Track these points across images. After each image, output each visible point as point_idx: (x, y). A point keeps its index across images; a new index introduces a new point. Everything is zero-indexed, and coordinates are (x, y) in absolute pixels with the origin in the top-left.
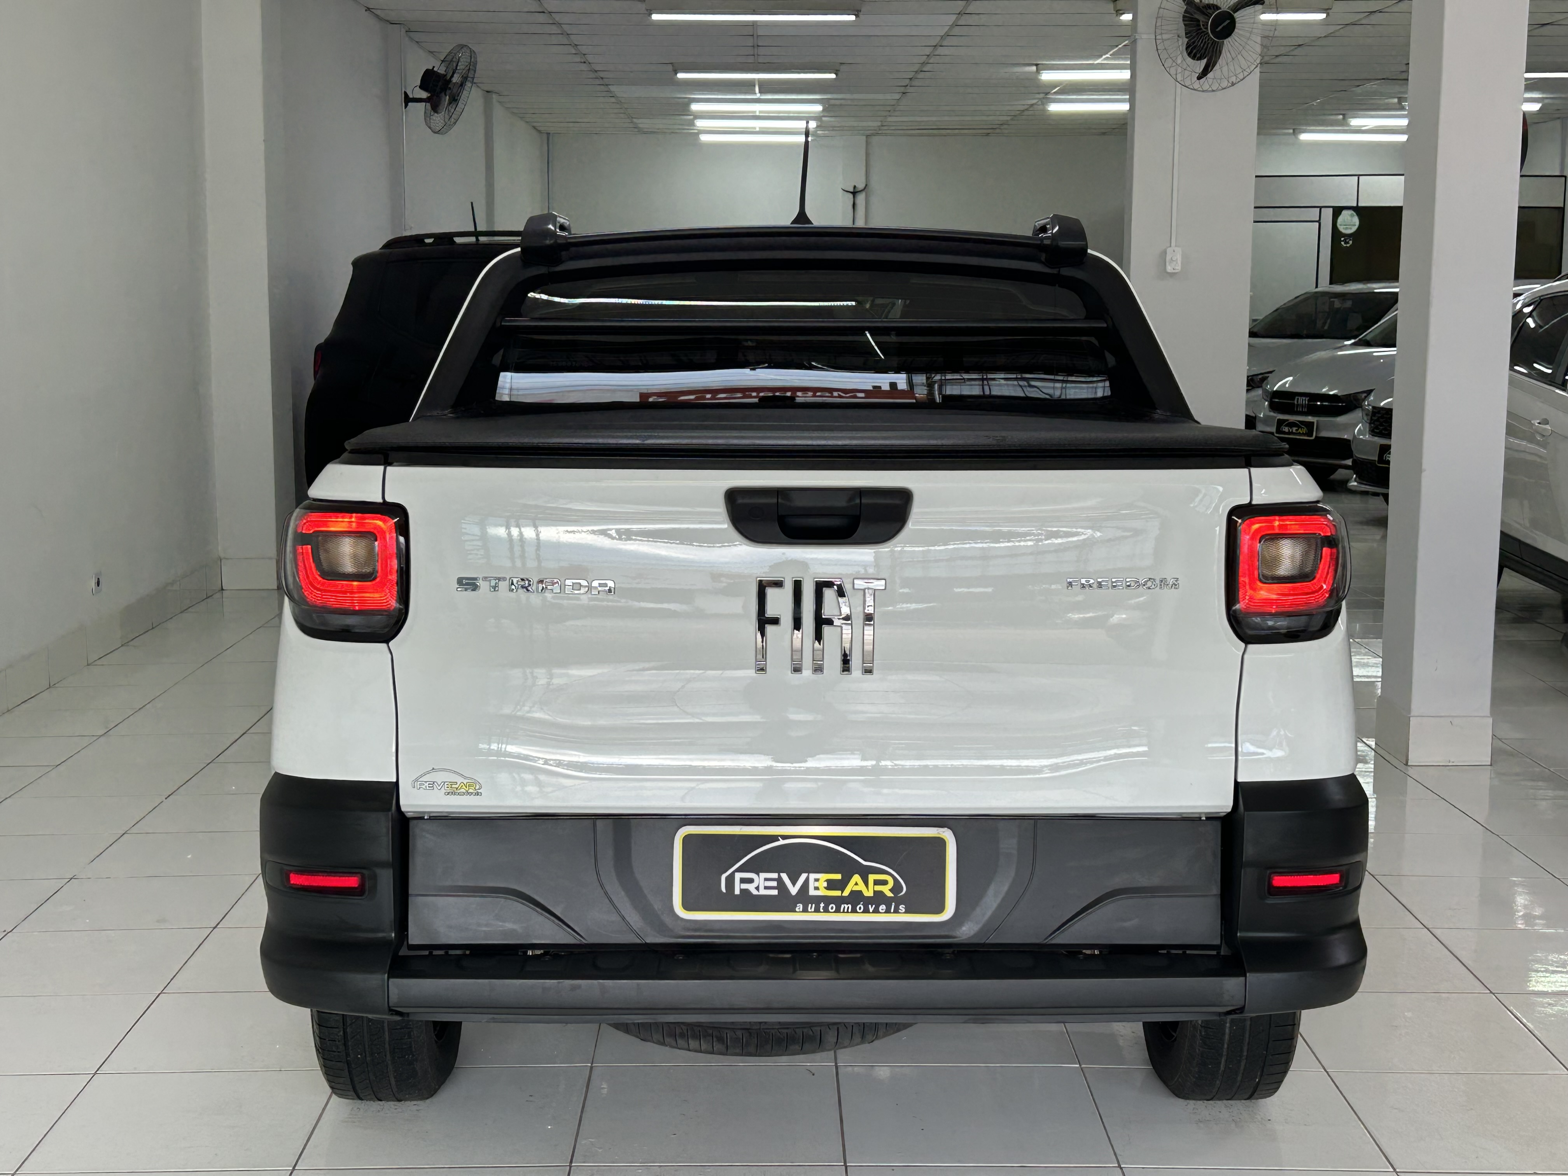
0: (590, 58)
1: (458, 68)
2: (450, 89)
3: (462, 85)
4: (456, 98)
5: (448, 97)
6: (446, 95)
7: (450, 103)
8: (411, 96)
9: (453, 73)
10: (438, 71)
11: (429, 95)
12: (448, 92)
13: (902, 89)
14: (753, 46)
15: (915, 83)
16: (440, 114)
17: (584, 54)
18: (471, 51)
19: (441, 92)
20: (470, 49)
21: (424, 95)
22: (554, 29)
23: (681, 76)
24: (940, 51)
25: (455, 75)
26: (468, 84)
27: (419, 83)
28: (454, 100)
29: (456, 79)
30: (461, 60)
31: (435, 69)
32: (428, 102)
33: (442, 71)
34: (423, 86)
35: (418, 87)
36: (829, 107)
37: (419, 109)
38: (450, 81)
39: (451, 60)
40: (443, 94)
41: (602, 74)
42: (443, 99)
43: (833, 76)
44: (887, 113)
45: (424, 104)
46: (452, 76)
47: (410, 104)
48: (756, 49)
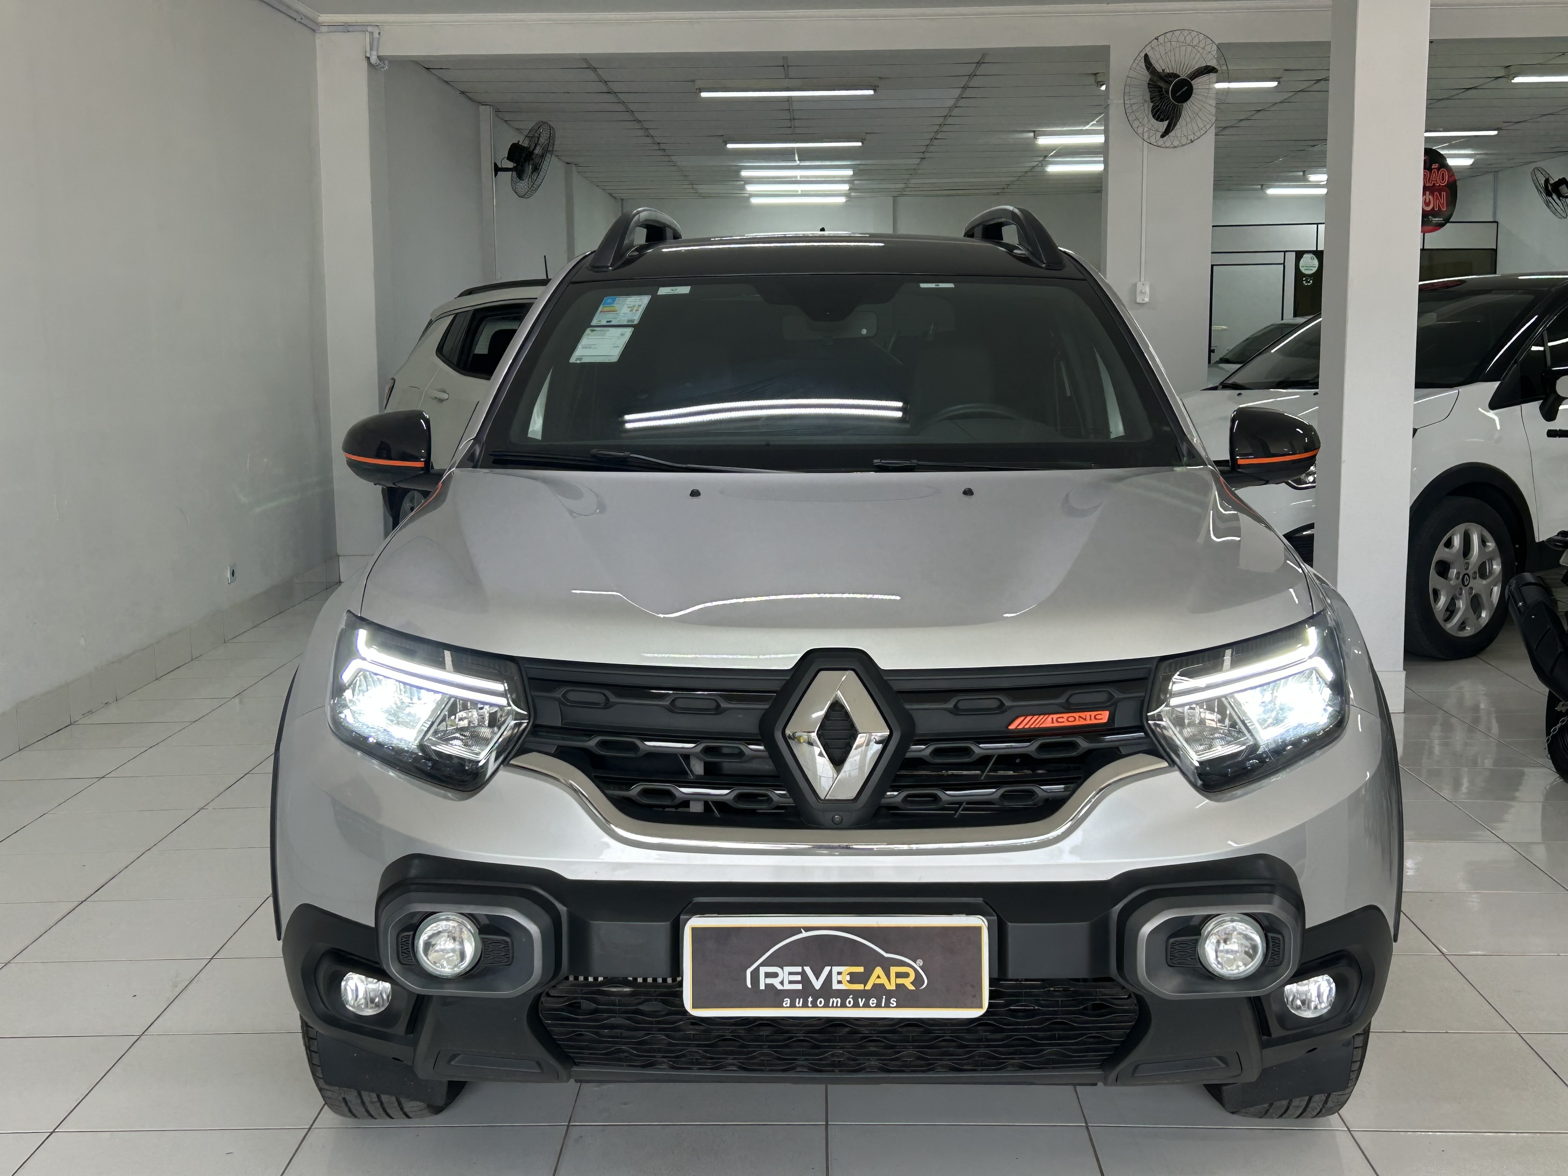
0: (652, 132)
1: (539, 142)
2: (532, 159)
3: (542, 156)
4: (538, 167)
5: (531, 166)
6: (529, 165)
7: (532, 173)
8: (500, 167)
9: (535, 147)
10: (523, 145)
11: (515, 165)
12: (531, 162)
13: (921, 155)
14: (790, 119)
15: (931, 149)
16: (525, 181)
17: (647, 129)
18: (550, 128)
19: (525, 163)
20: (550, 125)
21: (511, 165)
22: (620, 107)
23: (730, 146)
24: (950, 121)
25: (537, 148)
26: (548, 155)
27: (506, 156)
28: (536, 169)
29: (538, 151)
30: (542, 135)
31: (520, 143)
32: (515, 171)
33: (526, 144)
34: (510, 158)
35: (506, 159)
36: (859, 172)
37: (506, 176)
38: (532, 153)
39: (533, 135)
40: (527, 164)
41: (662, 146)
42: (527, 169)
43: (860, 144)
44: (908, 176)
45: (511, 173)
46: (534, 150)
47: (499, 173)
48: (792, 122)
